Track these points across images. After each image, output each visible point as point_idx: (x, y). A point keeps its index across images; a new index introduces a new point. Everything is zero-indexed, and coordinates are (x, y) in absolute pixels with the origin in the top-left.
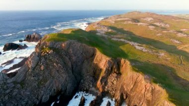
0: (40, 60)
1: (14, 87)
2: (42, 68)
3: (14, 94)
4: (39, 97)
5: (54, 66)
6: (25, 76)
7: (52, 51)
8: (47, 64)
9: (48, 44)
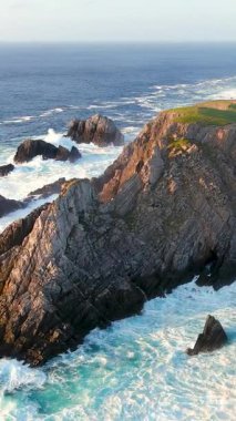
0: (167, 166)
1: (113, 225)
2: (172, 187)
3: (114, 239)
4: (167, 256)
5: (198, 186)
6: (135, 202)
7: (194, 147)
8: (182, 179)
9: (184, 129)
